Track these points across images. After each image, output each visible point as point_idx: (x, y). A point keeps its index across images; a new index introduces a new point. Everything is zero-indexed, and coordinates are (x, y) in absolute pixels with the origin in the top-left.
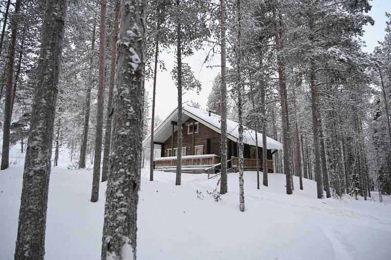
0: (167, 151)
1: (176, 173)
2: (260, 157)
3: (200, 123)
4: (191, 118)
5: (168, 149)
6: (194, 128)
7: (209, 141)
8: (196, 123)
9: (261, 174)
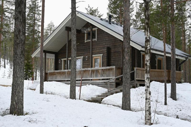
0: (61, 61)
1: (69, 85)
2: (168, 68)
3: (99, 29)
4: (88, 22)
5: (62, 59)
6: (92, 35)
7: (109, 49)
8: (94, 29)
9: (169, 86)
